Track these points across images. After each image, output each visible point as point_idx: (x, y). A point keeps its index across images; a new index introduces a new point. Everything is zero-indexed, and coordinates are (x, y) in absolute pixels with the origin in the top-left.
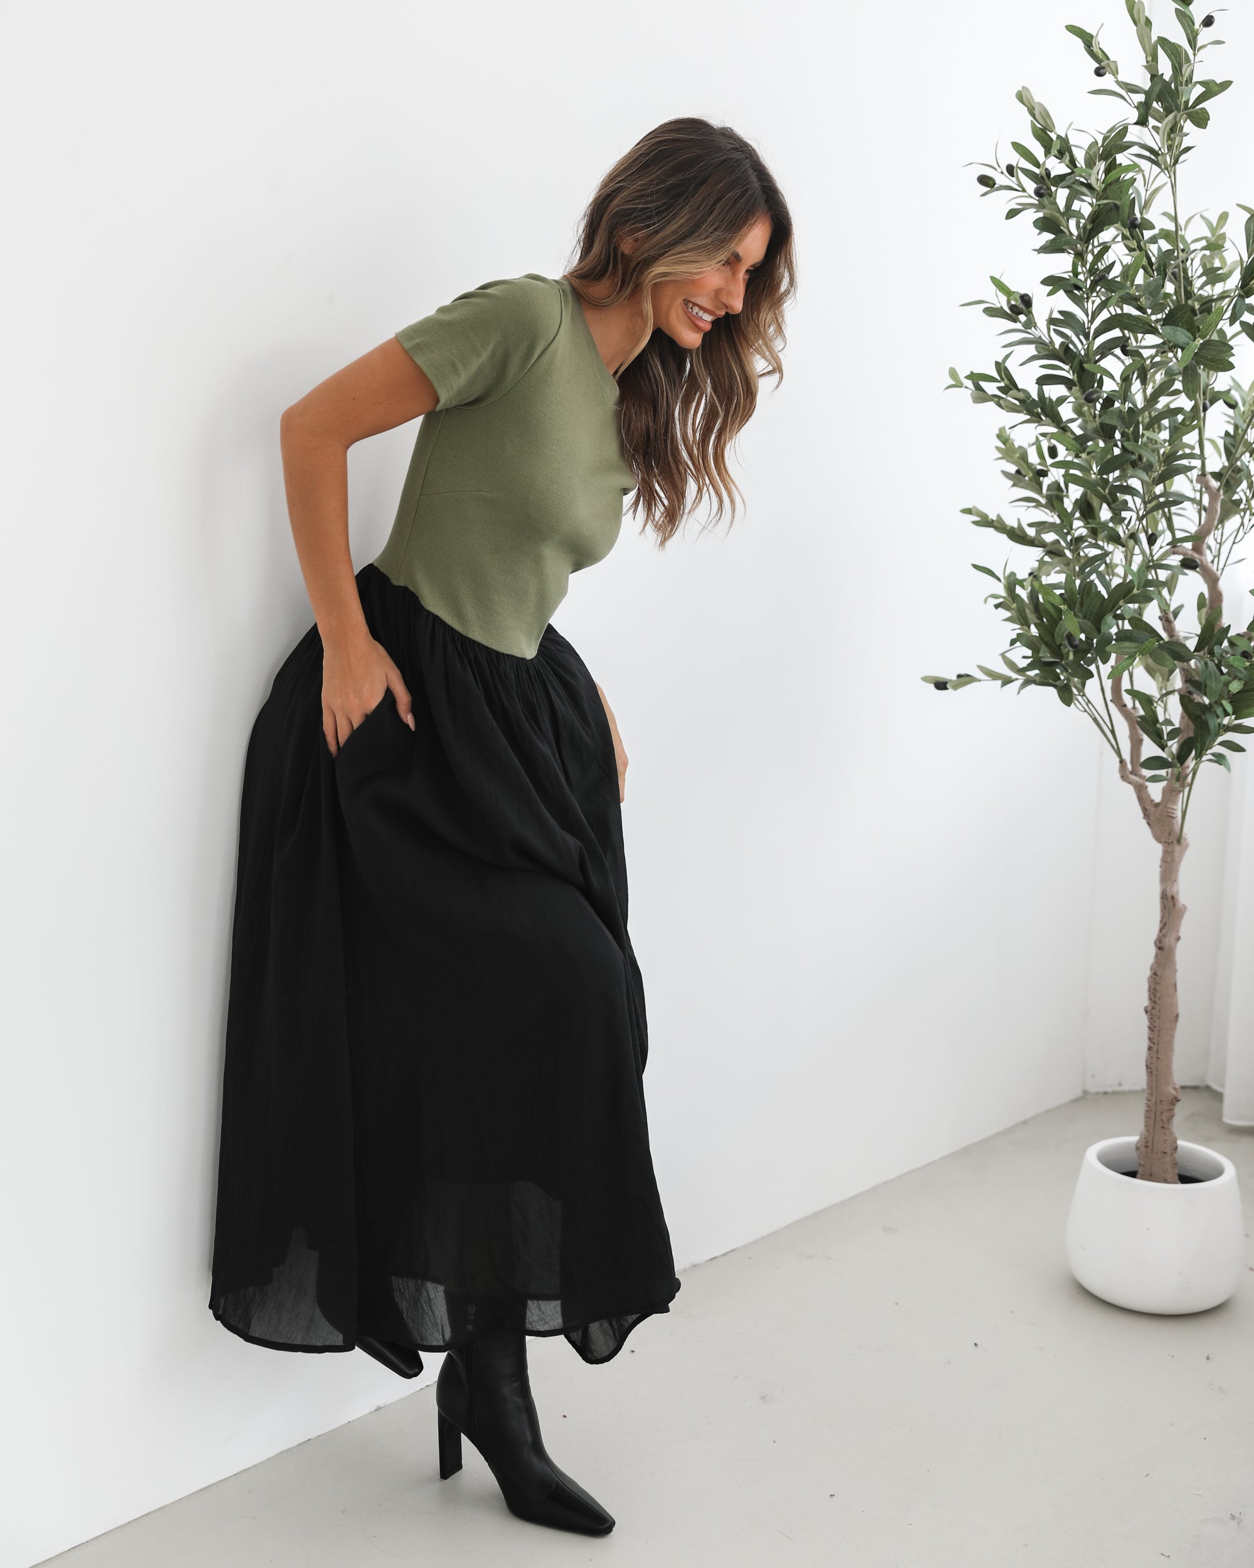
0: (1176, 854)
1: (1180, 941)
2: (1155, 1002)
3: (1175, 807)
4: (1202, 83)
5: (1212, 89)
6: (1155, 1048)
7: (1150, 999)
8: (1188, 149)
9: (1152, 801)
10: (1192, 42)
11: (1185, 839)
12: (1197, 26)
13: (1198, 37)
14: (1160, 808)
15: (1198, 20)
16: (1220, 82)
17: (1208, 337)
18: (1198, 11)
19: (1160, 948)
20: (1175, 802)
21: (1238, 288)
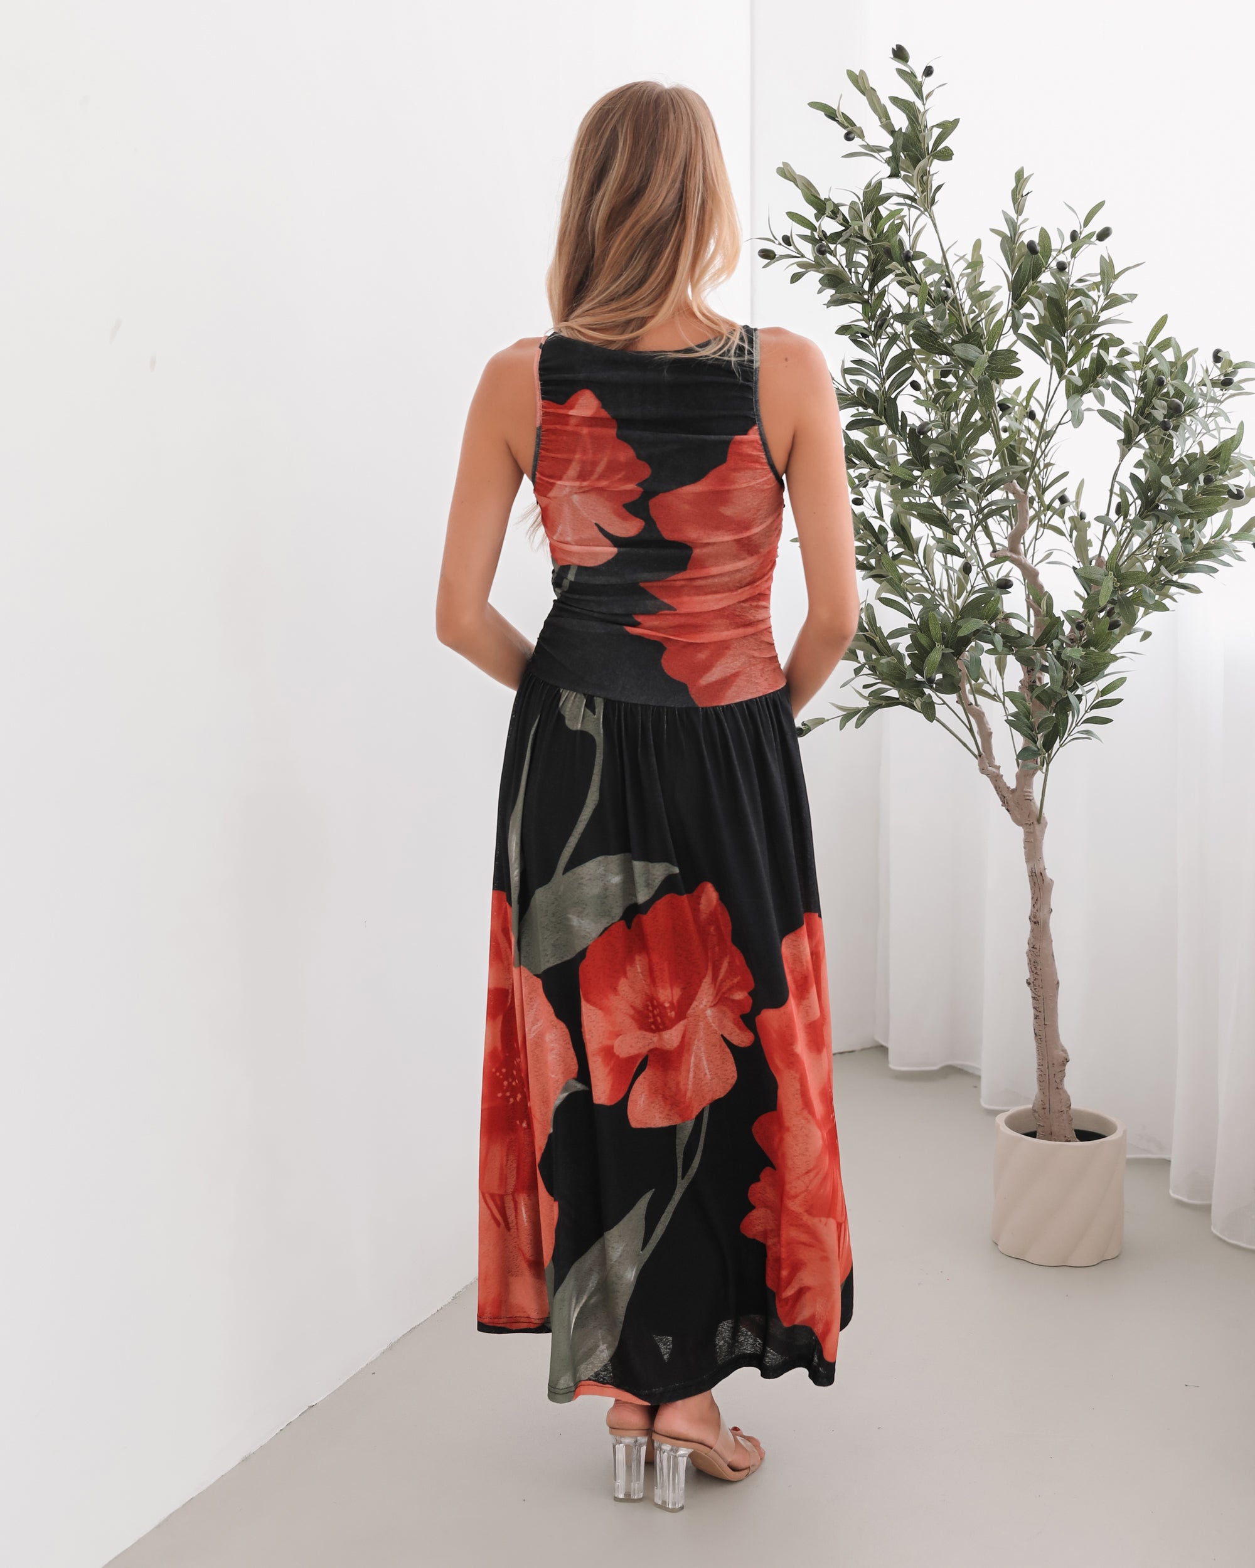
0: (1038, 833)
1: (1052, 913)
2: (1036, 973)
3: (1031, 791)
4: (938, 126)
5: (948, 128)
6: (1041, 1015)
7: (1031, 971)
8: (939, 188)
9: (1008, 788)
10: (919, 93)
11: (1044, 818)
12: (919, 79)
13: (923, 88)
14: (1018, 793)
15: (919, 73)
16: (951, 121)
17: (994, 349)
18: (916, 65)
19: (1035, 923)
20: (1030, 786)
21: (1011, 300)
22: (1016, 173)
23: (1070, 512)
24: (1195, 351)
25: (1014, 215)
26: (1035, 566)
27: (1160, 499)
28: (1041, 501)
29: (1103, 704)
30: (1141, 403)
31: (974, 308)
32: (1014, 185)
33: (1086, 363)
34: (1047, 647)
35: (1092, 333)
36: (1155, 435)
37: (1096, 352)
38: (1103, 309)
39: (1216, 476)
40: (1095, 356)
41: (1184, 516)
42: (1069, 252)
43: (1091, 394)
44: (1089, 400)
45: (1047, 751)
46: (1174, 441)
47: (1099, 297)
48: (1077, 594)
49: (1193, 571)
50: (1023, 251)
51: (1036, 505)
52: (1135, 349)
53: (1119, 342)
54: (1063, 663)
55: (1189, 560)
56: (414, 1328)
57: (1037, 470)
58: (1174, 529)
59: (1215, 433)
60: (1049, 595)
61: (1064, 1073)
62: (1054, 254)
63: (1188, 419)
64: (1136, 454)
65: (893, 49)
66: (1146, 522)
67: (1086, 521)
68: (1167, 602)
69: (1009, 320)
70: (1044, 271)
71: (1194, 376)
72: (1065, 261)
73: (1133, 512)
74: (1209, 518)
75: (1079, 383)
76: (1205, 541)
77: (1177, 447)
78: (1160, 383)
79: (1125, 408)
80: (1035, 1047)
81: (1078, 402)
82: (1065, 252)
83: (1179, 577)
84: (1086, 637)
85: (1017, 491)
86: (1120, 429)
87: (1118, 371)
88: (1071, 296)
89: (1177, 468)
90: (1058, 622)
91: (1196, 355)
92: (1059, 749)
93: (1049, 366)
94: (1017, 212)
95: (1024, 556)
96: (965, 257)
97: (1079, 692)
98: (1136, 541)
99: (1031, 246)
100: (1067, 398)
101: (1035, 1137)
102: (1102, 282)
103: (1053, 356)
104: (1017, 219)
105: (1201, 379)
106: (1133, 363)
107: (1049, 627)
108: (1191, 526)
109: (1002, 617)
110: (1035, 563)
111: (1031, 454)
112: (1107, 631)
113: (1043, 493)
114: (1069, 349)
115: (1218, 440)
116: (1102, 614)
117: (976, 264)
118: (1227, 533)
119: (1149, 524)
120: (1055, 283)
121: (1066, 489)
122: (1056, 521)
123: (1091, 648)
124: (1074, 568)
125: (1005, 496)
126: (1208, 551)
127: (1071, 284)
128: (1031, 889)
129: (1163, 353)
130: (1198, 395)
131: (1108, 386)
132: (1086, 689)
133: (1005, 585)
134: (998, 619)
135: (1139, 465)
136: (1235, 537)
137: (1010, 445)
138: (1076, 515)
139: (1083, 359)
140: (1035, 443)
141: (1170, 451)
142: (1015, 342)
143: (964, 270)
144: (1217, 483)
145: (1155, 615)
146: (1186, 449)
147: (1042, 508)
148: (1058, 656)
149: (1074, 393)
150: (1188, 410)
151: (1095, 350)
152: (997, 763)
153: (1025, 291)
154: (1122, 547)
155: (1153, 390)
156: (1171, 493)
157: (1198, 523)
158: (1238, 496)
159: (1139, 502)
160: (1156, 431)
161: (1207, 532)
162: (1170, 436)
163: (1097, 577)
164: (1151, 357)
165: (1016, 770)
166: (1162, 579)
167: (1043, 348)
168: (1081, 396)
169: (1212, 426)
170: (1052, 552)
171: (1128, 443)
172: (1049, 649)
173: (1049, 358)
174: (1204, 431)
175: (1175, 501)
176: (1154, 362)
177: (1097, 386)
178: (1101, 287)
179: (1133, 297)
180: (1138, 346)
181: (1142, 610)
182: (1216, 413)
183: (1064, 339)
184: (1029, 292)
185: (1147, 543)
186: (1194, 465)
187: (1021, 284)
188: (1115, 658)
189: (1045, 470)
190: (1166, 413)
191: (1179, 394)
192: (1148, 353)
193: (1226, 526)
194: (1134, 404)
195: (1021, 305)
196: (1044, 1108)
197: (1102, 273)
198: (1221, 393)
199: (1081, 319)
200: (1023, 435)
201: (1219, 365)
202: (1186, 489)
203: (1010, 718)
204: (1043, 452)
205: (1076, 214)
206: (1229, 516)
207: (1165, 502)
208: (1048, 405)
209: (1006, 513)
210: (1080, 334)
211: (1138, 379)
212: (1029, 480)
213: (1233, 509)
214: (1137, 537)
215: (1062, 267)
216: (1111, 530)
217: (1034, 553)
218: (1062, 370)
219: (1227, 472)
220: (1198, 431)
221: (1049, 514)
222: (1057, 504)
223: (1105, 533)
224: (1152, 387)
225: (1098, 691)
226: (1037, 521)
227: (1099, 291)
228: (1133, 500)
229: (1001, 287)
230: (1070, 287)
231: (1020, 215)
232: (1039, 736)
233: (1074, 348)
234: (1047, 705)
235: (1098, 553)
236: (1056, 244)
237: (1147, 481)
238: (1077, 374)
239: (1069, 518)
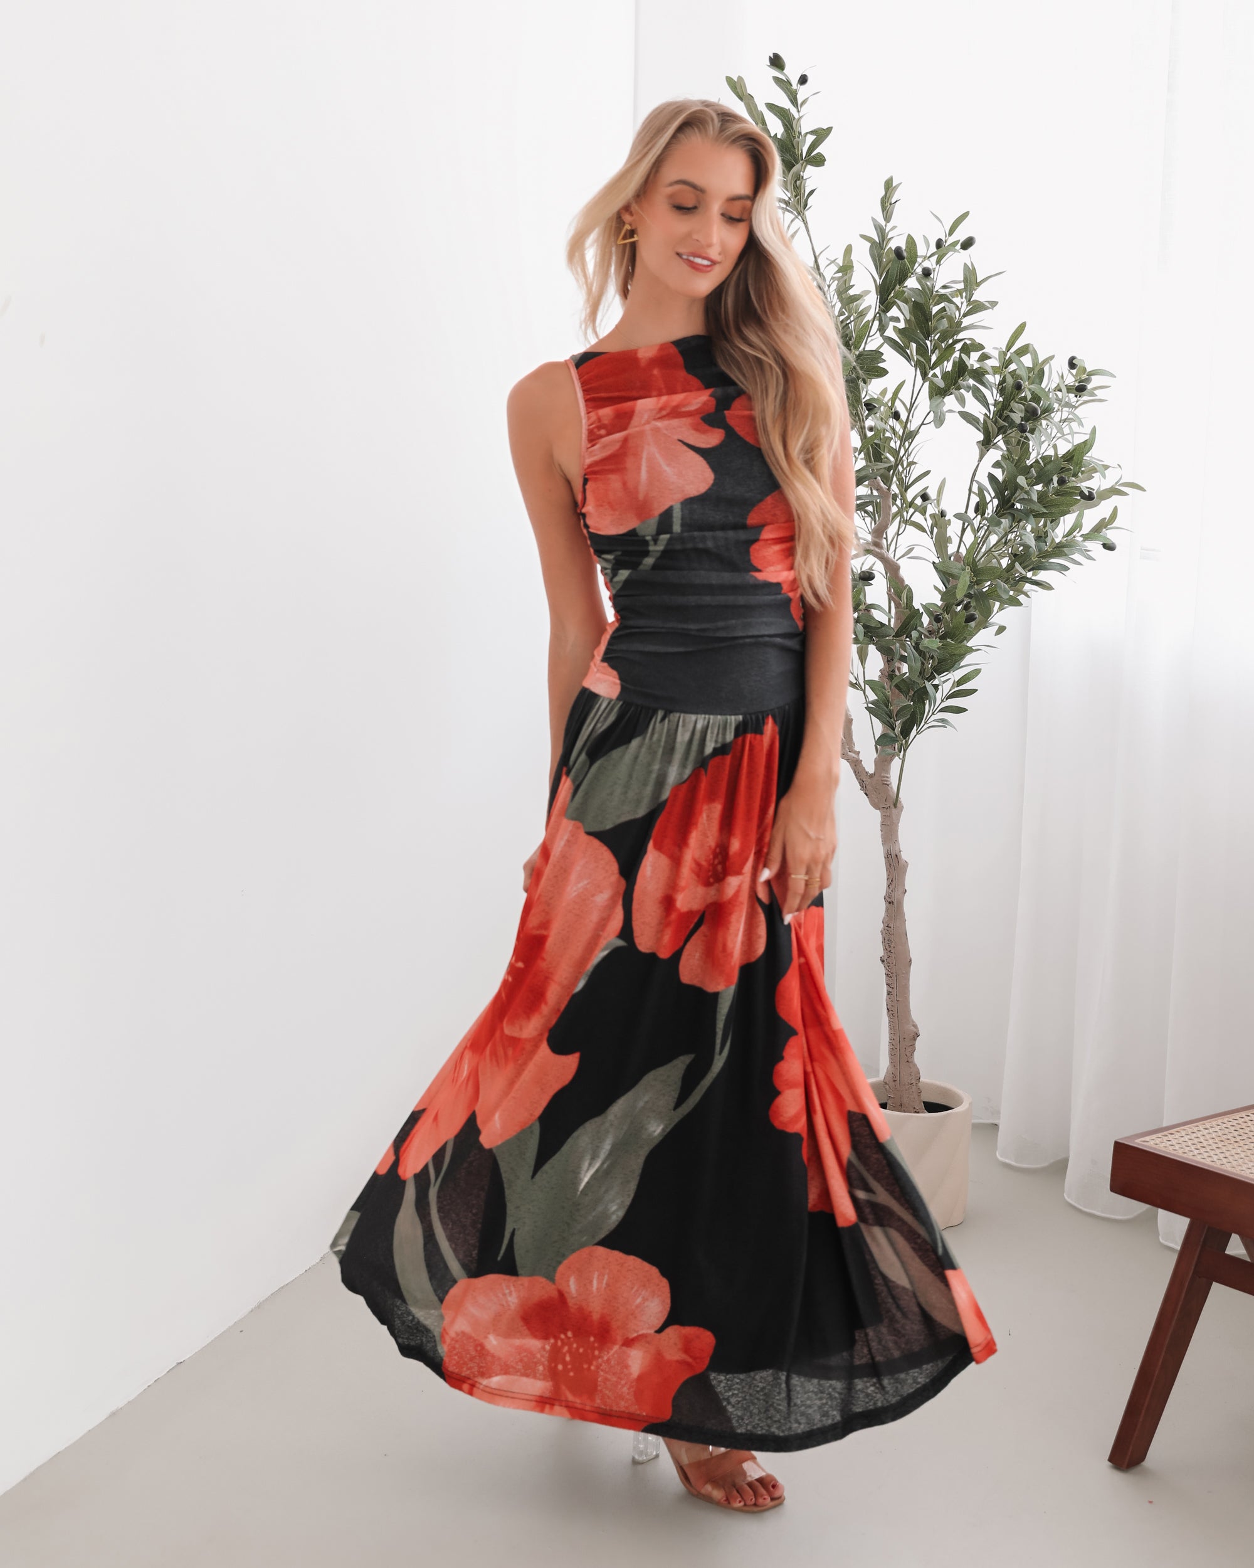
0: (894, 817)
1: (906, 893)
2: (890, 951)
3: (888, 776)
4: (812, 133)
5: (821, 135)
6: (894, 992)
7: (885, 950)
8: (812, 192)
9: (867, 773)
10: (794, 100)
11: (900, 802)
12: (794, 87)
13: (798, 96)
14: (876, 778)
15: (794, 81)
16: (825, 128)
17: (861, 349)
18: (792, 74)
19: (890, 903)
20: (888, 771)
21: (878, 304)
22: (885, 182)
23: (931, 509)
24: (1052, 357)
25: (882, 222)
26: (897, 560)
27: (1016, 498)
28: (904, 499)
29: (959, 694)
30: (1000, 406)
31: (844, 310)
32: (883, 193)
33: (948, 366)
34: (906, 638)
35: (955, 337)
36: (1012, 437)
37: (958, 356)
38: (965, 315)
39: (1069, 478)
40: (957, 360)
41: (1038, 516)
42: (934, 259)
43: (953, 395)
44: (950, 401)
45: (905, 738)
46: (1031, 443)
47: (962, 303)
48: (936, 588)
49: (1045, 569)
50: (891, 256)
51: (898, 502)
52: (995, 354)
53: (980, 347)
54: (921, 653)
55: (1042, 557)
56: (282, 1287)
57: (900, 468)
58: (1029, 528)
59: (1069, 437)
60: (910, 588)
61: (915, 1047)
62: (919, 260)
63: (1044, 422)
64: (994, 455)
65: (770, 57)
66: (1003, 520)
67: (947, 518)
68: (1021, 598)
69: (876, 323)
70: (910, 277)
71: (1050, 382)
72: (931, 267)
73: (990, 511)
74: (1062, 518)
75: (942, 384)
76: (1057, 541)
77: (1033, 450)
78: (1018, 387)
79: (985, 411)
80: (887, 1022)
81: (940, 403)
82: (930, 259)
83: (1033, 575)
84: (943, 629)
85: (881, 487)
86: (979, 430)
87: (979, 375)
88: (935, 301)
89: (1033, 469)
90: (916, 614)
91: (1052, 362)
92: (915, 736)
93: (914, 368)
94: (885, 220)
95: (886, 550)
96: (836, 261)
97: (936, 682)
98: (993, 539)
99: (898, 252)
100: (930, 400)
101: (886, 1108)
102: (965, 289)
103: (917, 359)
104: (886, 226)
105: (1056, 385)
106: (993, 367)
107: (909, 619)
108: (1045, 525)
109: (864, 607)
110: (896, 558)
111: (895, 453)
112: (964, 624)
113: (906, 490)
114: (933, 352)
115: (1071, 444)
116: (959, 608)
117: (846, 269)
118: (1078, 533)
119: (1005, 522)
120: (921, 289)
121: (927, 487)
122: (918, 518)
123: (948, 640)
124: (934, 563)
125: (869, 492)
126: (1060, 550)
127: (936, 290)
128: (887, 871)
129: (1021, 359)
130: (1053, 400)
131: (968, 388)
132: (943, 679)
133: (867, 577)
134: (860, 610)
135: (997, 465)
136: (1086, 537)
137: (876, 444)
138: (937, 513)
139: (946, 362)
140: (898, 443)
141: (1026, 453)
142: (882, 345)
143: (835, 273)
144: (1070, 485)
145: (1010, 610)
146: (1042, 452)
147: (905, 505)
148: (917, 647)
149: (936, 395)
150: (1044, 414)
151: (957, 354)
152: (857, 749)
153: (892, 295)
154: (979, 544)
155: (1012, 393)
156: (1027, 492)
157: (1051, 523)
158: (1090, 497)
159: (996, 502)
160: (1014, 434)
161: (1059, 533)
162: (1027, 438)
163: (954, 571)
164: (1010, 362)
165: (875, 755)
166: (1017, 575)
167: (908, 351)
168: (943, 398)
169: (1066, 430)
170: (913, 548)
171: (987, 444)
172: (908, 639)
173: (914, 360)
174: (1059, 435)
175: (1030, 501)
176: (1013, 367)
177: (959, 388)
178: (964, 294)
179: (994, 304)
180: (998, 352)
181: (997, 604)
182: (1070, 419)
183: (928, 343)
184: (895, 297)
185: (1003, 541)
186: (1049, 467)
187: (888, 290)
188: (970, 650)
189: (908, 469)
190: (1023, 416)
191: (1036, 398)
192: (1007, 358)
193: (1077, 526)
194: (993, 407)
195: (888, 309)
196: (894, 1081)
197: (966, 281)
198: (1076, 399)
199: (945, 323)
200: (888, 434)
201: (1074, 372)
202: (1041, 489)
203: (870, 705)
204: (906, 451)
205: (941, 222)
206: (1080, 517)
207: (1021, 501)
208: (912, 405)
209: (870, 508)
210: (943, 338)
211: (997, 383)
212: (893, 477)
213: (1085, 511)
214: (995, 535)
215: (927, 273)
216: (969, 527)
217: (896, 548)
218: (926, 372)
219: (1080, 474)
220: (1053, 435)
221: (911, 510)
222: (919, 501)
223: (964, 530)
224: (1011, 390)
225: (954, 681)
226: (899, 517)
227: (962, 298)
228: (990, 499)
229: (870, 291)
230: (934, 293)
231: (888, 222)
232: (898, 723)
233: (937, 351)
234: (906, 694)
235: (956, 550)
236: (921, 250)
237: (1004, 480)
238: (940, 377)
239: (930, 515)
